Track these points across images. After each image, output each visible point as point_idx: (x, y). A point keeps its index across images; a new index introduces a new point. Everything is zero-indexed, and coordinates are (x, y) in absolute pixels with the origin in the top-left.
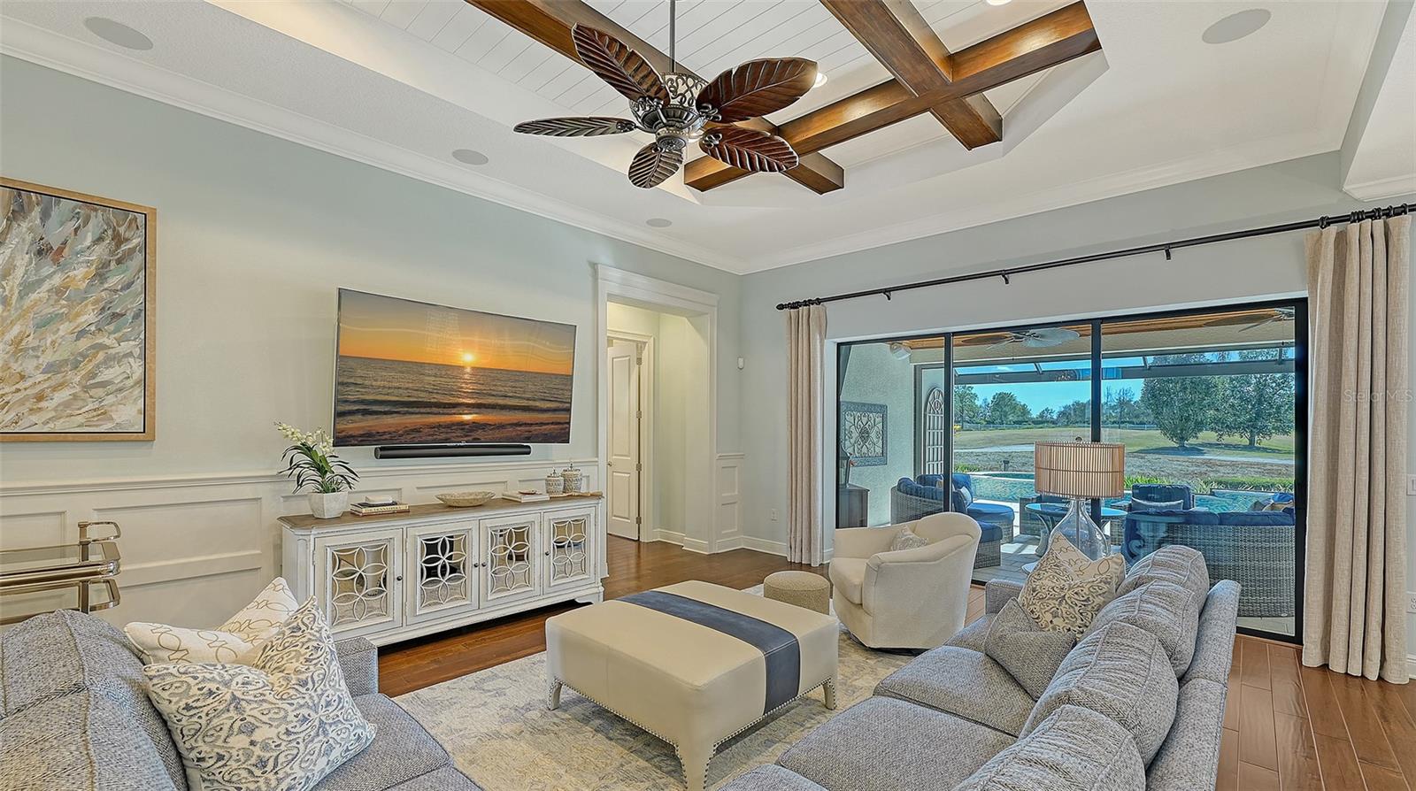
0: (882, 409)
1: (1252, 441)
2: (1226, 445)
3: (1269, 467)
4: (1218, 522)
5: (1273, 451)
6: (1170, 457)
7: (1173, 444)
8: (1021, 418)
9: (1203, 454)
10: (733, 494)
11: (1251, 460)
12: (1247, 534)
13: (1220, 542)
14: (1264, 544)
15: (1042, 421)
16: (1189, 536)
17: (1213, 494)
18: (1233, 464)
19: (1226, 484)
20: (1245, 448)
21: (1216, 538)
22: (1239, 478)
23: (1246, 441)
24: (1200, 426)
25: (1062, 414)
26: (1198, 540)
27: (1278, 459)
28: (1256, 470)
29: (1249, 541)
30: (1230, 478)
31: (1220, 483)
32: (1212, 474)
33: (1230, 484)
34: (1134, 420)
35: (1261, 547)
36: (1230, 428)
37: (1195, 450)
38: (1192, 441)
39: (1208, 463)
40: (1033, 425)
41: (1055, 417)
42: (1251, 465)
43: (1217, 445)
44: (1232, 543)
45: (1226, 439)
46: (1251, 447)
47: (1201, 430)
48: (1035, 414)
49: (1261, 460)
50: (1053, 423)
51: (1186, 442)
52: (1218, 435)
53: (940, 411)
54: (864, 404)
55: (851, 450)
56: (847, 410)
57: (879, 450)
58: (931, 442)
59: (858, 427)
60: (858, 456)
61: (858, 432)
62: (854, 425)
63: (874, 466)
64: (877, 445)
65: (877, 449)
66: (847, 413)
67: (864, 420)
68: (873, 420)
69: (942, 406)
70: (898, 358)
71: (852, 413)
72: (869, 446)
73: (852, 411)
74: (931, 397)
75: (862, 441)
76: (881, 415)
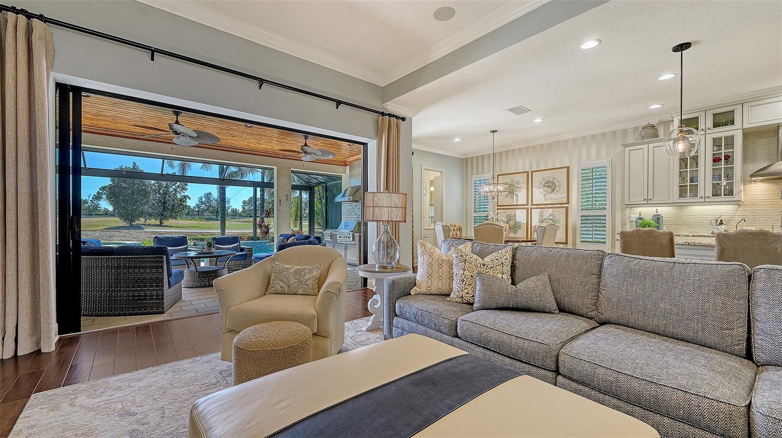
1: (161, 223)
2: (149, 225)
7: (122, 223)
9: (143, 229)
20: (157, 225)
23: (158, 222)
36: (151, 217)
37: (139, 227)
38: (137, 222)
43: (146, 225)
45: (148, 222)
46: (161, 225)
51: (133, 223)
52: (146, 220)
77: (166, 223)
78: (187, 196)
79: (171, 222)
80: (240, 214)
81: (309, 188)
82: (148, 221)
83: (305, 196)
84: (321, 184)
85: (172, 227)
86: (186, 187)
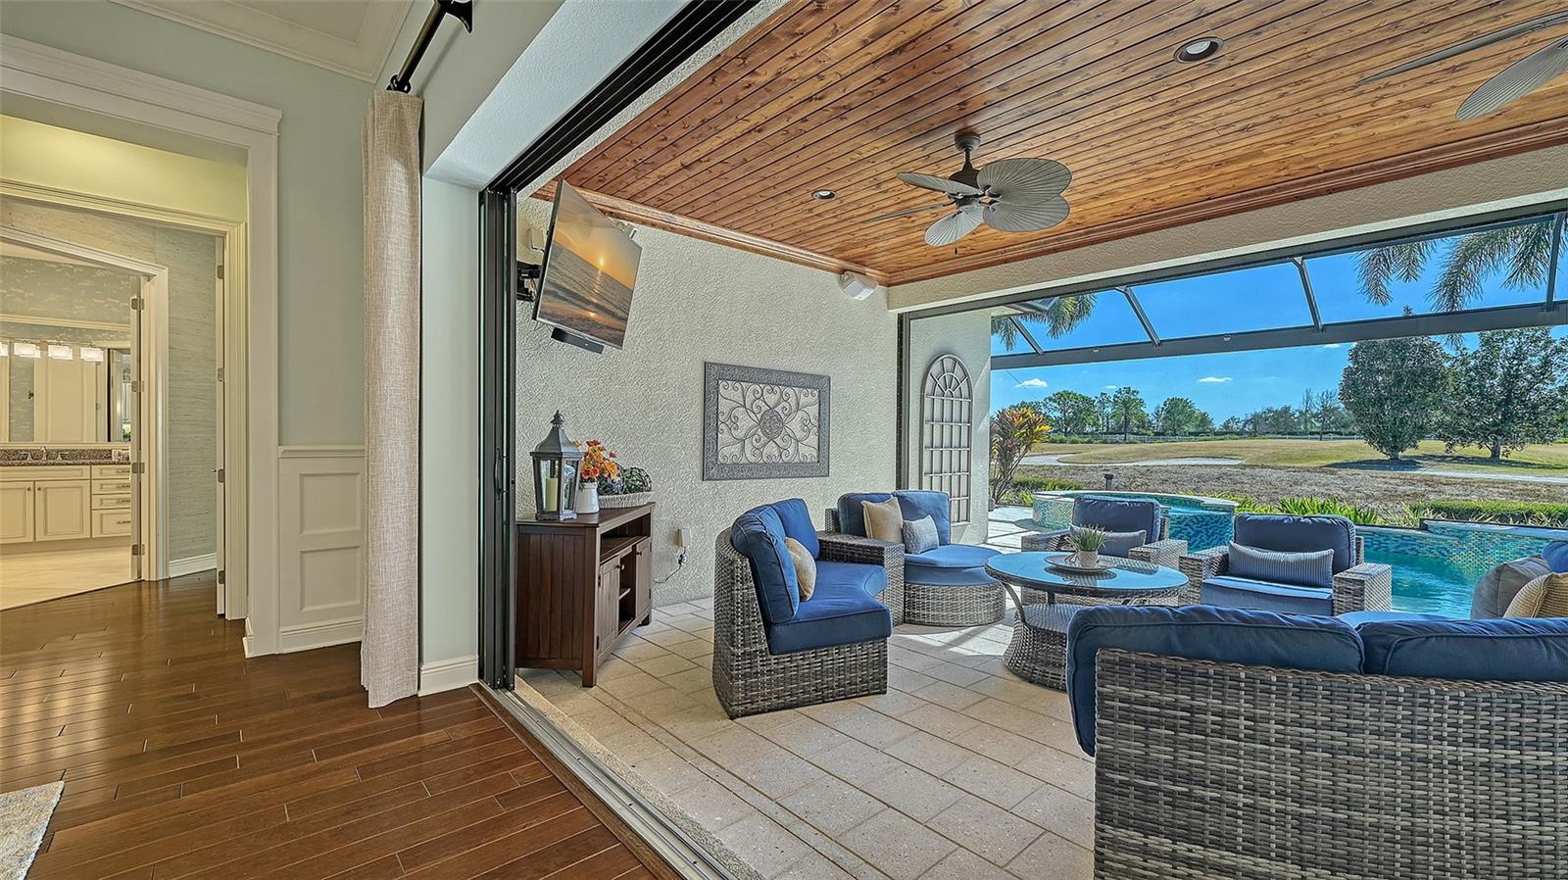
0: (819, 384)
1: (1495, 452)
3: (1520, 487)
4: (1355, 658)
5: (1526, 465)
6: (1374, 472)
8: (1198, 429)
9: (1423, 469)
10: (354, 529)
11: (1493, 477)
12: (1463, 717)
13: (1356, 739)
14: (1529, 757)
15: (1227, 432)
16: (1244, 707)
17: (1424, 528)
18: (1466, 483)
19: (1452, 513)
21: (1342, 721)
22: (1475, 501)
23: (1486, 453)
24: (1421, 432)
25: (1252, 420)
26: (1273, 727)
27: (1533, 475)
28: (1500, 490)
29: (1472, 741)
30: (1460, 502)
31: (1437, 510)
32: (1432, 497)
33: (1456, 513)
34: (1343, 430)
35: (1521, 766)
36: (1465, 437)
37: (1411, 463)
38: (1409, 452)
39: (1429, 481)
40: (1212, 436)
41: (1240, 428)
42: (1494, 483)
43: (1443, 458)
44: (1402, 747)
45: (1459, 450)
46: (1494, 460)
47: (1422, 438)
48: (1217, 425)
49: (1509, 477)
50: (1238, 433)
51: (1400, 453)
52: (1448, 445)
53: (956, 393)
54: (770, 372)
55: (736, 449)
56: (723, 379)
57: (808, 451)
58: (936, 442)
59: (755, 410)
60: (752, 459)
61: (755, 418)
62: (744, 406)
63: (797, 480)
64: (804, 442)
65: (803, 449)
66: (725, 383)
67: (772, 399)
68: (792, 401)
69: (964, 385)
70: (853, 296)
71: (737, 384)
72: (782, 444)
73: (738, 381)
74: (936, 369)
75: (765, 434)
76: (815, 392)
77: (1513, 453)
79: (1533, 451)
82: (1457, 447)
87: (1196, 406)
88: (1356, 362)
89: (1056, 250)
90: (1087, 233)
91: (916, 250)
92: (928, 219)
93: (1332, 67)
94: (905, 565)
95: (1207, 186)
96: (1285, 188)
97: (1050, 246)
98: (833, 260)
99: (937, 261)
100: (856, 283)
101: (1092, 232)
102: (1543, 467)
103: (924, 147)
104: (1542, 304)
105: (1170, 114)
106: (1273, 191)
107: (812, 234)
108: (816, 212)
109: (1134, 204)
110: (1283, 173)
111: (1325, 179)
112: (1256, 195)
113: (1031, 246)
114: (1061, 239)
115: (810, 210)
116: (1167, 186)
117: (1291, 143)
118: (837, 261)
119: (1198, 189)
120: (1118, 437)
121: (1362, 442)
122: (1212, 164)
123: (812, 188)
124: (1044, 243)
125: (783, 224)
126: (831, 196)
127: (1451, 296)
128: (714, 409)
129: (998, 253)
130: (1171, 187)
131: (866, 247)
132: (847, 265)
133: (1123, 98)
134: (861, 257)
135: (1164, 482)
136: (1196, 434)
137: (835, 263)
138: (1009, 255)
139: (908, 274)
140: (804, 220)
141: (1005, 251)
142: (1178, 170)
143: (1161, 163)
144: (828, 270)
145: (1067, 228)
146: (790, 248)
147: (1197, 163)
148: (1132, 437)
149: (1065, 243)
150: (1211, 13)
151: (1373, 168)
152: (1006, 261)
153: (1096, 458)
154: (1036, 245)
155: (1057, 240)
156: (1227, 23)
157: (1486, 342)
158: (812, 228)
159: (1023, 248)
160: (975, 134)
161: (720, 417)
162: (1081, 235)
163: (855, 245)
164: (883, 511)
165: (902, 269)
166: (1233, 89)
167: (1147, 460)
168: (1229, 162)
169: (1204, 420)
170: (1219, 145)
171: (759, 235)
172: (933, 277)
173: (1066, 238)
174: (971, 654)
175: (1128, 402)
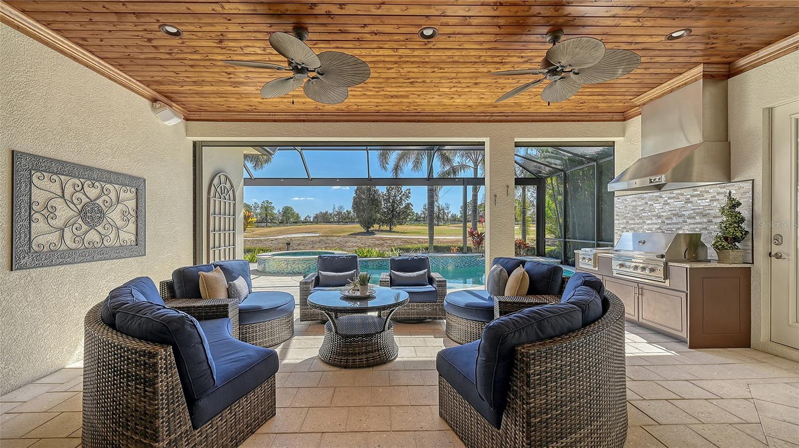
0: (137, 184)
1: (390, 228)
2: (382, 231)
3: (402, 240)
7: (363, 230)
8: (296, 221)
9: (374, 235)
15: (305, 222)
18: (389, 239)
20: (386, 231)
23: (388, 228)
24: (374, 222)
25: (316, 217)
36: (383, 223)
37: (372, 233)
38: (372, 229)
39: (376, 239)
40: (302, 224)
41: (312, 220)
42: (392, 239)
43: (379, 231)
45: (382, 228)
46: (390, 231)
47: (374, 224)
48: (302, 219)
49: (398, 237)
50: (311, 222)
51: (369, 230)
52: (380, 226)
53: (227, 197)
54: (91, 169)
55: (54, 237)
56: (37, 170)
57: (128, 236)
58: (217, 228)
59: (75, 201)
60: (72, 245)
61: (75, 209)
62: (63, 197)
63: (117, 260)
64: (124, 229)
65: (123, 235)
66: (39, 174)
67: (93, 193)
68: (113, 195)
69: (231, 192)
70: (164, 121)
71: (54, 177)
72: (103, 232)
73: (56, 174)
74: (216, 181)
75: (87, 223)
76: (133, 189)
77: (395, 229)
78: (410, 203)
79: (398, 228)
80: (459, 219)
81: (538, 181)
83: (531, 192)
84: (556, 172)
85: (398, 232)
86: (410, 195)
87: (295, 211)
88: (357, 195)
89: (304, 121)
90: (322, 115)
91: (218, 99)
92: (241, 80)
93: (454, 66)
94: (239, 313)
95: (381, 106)
96: (405, 116)
97: (301, 118)
98: (148, 89)
99: (228, 111)
100: (167, 111)
101: (324, 115)
102: (402, 233)
103: (271, 25)
104: (426, 178)
105: (396, 63)
106: (400, 116)
107: (139, 62)
108: (155, 43)
109: (349, 106)
110: (407, 109)
111: (418, 116)
112: (394, 116)
113: (290, 115)
114: (308, 115)
115: (150, 40)
116: (367, 100)
117: (419, 95)
118: (151, 91)
119: (377, 106)
120: (263, 224)
121: (359, 225)
122: (390, 95)
123: (162, 19)
124: (299, 115)
125: (114, 42)
126: (177, 34)
127: (396, 174)
128: (26, 198)
129: (270, 115)
130: (369, 102)
131: (182, 86)
132: (159, 96)
133: (386, 44)
134: (172, 93)
135: (299, 245)
136: (296, 223)
137: (149, 92)
138: (276, 118)
139: (204, 115)
140: (138, 46)
141: (275, 115)
142: (378, 94)
143: (374, 88)
144: (142, 95)
145: (314, 110)
146: (111, 67)
147: (386, 93)
148: (269, 224)
149: (310, 118)
150: (447, 16)
151: (432, 116)
152: (275, 121)
153: (259, 235)
154: (294, 115)
155: (306, 115)
156: (447, 25)
157: (388, 190)
158: (142, 56)
159: (286, 115)
160: (307, 31)
161: (34, 207)
162: (318, 115)
163: (175, 83)
164: (216, 278)
165: (200, 111)
166: (424, 60)
167: (282, 235)
168: (396, 97)
169: (298, 217)
170: (399, 87)
171: (81, 46)
172: (223, 121)
173: (310, 115)
174: (299, 361)
175: (267, 208)
